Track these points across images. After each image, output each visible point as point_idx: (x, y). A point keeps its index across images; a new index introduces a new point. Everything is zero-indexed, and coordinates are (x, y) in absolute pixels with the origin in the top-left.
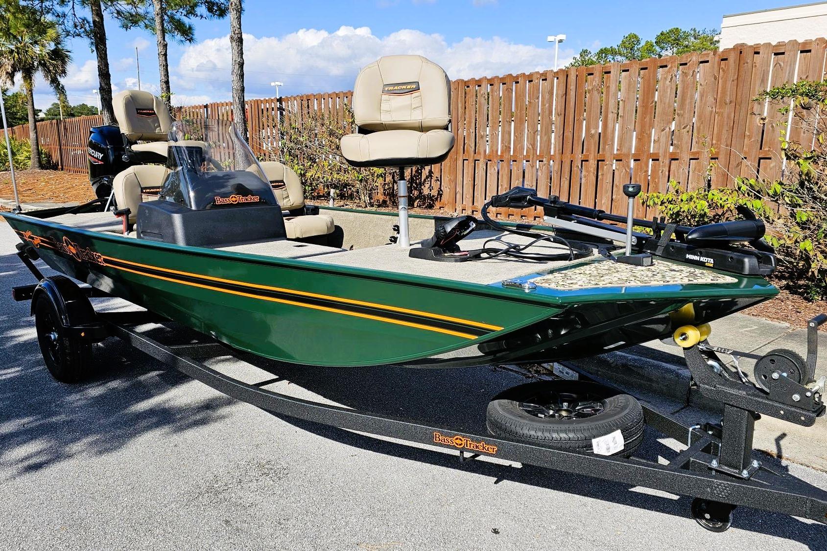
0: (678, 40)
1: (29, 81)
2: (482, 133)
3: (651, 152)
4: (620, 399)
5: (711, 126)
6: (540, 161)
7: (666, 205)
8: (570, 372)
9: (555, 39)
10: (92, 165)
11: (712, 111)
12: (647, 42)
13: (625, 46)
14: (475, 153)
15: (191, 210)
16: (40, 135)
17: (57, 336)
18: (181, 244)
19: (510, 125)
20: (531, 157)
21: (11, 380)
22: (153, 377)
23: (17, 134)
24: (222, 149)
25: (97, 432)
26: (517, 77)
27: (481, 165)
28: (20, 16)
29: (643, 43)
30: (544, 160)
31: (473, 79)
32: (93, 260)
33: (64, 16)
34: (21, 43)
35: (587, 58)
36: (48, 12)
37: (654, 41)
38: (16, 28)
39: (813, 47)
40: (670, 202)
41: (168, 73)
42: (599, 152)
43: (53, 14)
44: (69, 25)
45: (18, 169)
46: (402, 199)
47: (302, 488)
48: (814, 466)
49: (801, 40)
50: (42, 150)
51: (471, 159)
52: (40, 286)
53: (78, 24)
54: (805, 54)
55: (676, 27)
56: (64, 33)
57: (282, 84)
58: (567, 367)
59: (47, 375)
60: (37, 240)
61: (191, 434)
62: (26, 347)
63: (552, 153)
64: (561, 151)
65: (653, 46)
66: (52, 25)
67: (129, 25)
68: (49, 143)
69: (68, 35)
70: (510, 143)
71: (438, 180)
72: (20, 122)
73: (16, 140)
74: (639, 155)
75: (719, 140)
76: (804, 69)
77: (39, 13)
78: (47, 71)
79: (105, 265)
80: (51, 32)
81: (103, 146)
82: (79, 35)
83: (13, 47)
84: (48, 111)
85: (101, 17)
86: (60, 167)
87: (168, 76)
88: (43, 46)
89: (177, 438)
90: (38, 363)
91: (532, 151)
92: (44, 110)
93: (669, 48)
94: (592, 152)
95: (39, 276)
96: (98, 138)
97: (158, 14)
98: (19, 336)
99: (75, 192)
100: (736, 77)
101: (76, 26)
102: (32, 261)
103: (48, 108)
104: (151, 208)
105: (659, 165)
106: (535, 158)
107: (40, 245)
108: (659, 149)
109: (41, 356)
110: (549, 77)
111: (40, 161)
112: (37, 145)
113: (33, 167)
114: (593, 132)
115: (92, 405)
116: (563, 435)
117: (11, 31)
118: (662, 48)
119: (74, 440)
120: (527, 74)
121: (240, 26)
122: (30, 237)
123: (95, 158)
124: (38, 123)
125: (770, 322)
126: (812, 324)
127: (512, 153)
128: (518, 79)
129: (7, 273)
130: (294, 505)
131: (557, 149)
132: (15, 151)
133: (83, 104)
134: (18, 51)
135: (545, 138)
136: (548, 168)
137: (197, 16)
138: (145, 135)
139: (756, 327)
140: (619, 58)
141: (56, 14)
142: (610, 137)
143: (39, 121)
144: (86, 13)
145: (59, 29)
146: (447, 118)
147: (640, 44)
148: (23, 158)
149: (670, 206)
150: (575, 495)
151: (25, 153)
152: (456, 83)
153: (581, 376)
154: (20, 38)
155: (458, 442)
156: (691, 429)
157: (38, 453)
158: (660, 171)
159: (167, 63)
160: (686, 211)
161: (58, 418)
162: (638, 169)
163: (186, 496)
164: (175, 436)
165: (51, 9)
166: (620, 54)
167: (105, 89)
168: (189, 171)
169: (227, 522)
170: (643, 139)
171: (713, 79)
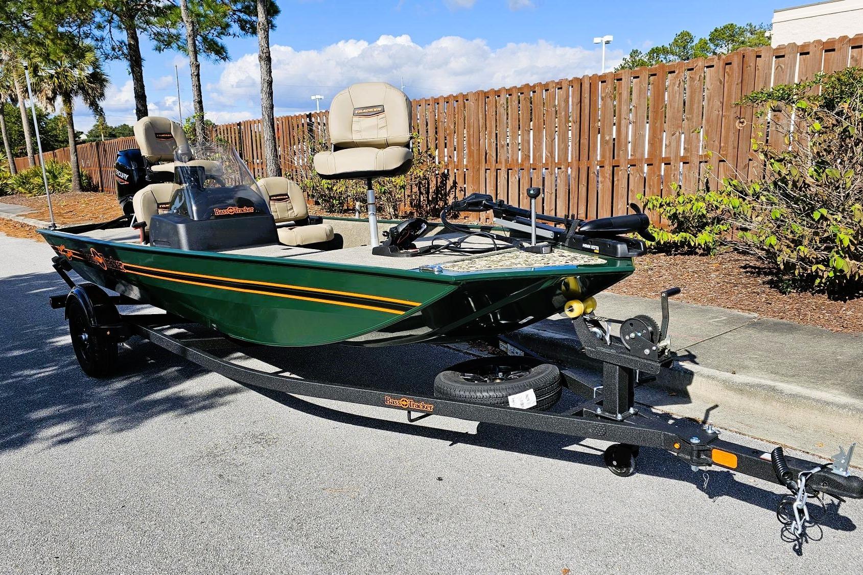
0: (734, 36)
1: (68, 105)
2: (503, 143)
3: (663, 156)
4: (543, 366)
5: (719, 129)
6: (558, 169)
7: (664, 207)
8: (518, 351)
9: (602, 41)
10: (119, 185)
11: (719, 115)
12: (701, 39)
13: (677, 45)
14: (497, 163)
15: (193, 220)
16: (79, 159)
17: (87, 336)
18: (185, 249)
19: (529, 134)
20: (550, 164)
21: (48, 376)
22: (171, 373)
23: (58, 157)
24: (256, 165)
25: (120, 414)
26: (534, 86)
27: (502, 175)
28: (59, 42)
29: (696, 41)
30: (562, 167)
31: (492, 90)
32: (116, 268)
33: (103, 39)
34: (60, 68)
35: (637, 59)
36: (87, 37)
37: (708, 38)
38: (55, 53)
39: (811, 50)
40: (668, 205)
41: (201, 93)
42: (614, 158)
43: (92, 38)
44: (108, 48)
45: (59, 192)
46: (371, 205)
47: (286, 452)
48: (731, 429)
49: (799, 43)
50: (82, 172)
51: (493, 169)
52: (72, 292)
53: (116, 46)
54: (804, 56)
55: (730, 23)
56: (103, 56)
57: (323, 97)
58: (516, 348)
59: (81, 373)
60: (70, 253)
61: (198, 416)
62: (63, 349)
63: (570, 160)
64: (578, 158)
65: (707, 44)
66: (90, 49)
67: (163, 47)
68: (90, 166)
69: (107, 58)
70: (529, 152)
71: (462, 190)
72: (62, 145)
73: (57, 163)
74: (652, 159)
75: (726, 143)
76: (804, 71)
77: (77, 39)
78: (86, 94)
79: (126, 271)
80: (89, 56)
81: (128, 168)
82: (117, 58)
83: (53, 72)
84: (89, 132)
85: (136, 39)
86: (100, 188)
87: (201, 96)
88: (82, 69)
89: (188, 418)
90: (72, 363)
91: (550, 159)
92: (86, 132)
93: (723, 45)
94: (608, 159)
95: (71, 284)
96: (124, 160)
97: (190, 36)
98: (57, 342)
99: (113, 213)
100: (740, 80)
101: (113, 49)
102: (66, 272)
103: (89, 130)
104: (161, 220)
105: (671, 168)
106: (554, 166)
107: (73, 257)
108: (670, 153)
109: (75, 357)
110: (564, 86)
111: (80, 184)
112: (78, 168)
113: (75, 190)
114: (607, 138)
115: (116, 395)
116: (485, 394)
117: (51, 57)
118: (717, 45)
119: (101, 421)
120: (543, 83)
121: (268, 45)
122: (64, 251)
123: (121, 178)
124: (78, 146)
125: (741, 313)
126: (664, 295)
127: (531, 162)
128: (535, 88)
129: (47, 289)
130: (277, 464)
131: (574, 156)
132: (56, 174)
133: (125, 125)
134: (58, 76)
135: (562, 146)
136: (566, 175)
137: (230, 35)
138: (164, 157)
139: (725, 318)
140: (671, 57)
141: (95, 39)
142: (623, 143)
143: (81, 143)
144: (123, 36)
145: (98, 53)
146: (408, 136)
147: (693, 41)
148: (64, 181)
149: (668, 208)
150: (515, 453)
151: (66, 176)
152: (477, 95)
153: (526, 354)
154: (59, 62)
155: (404, 403)
156: (595, 389)
157: (70, 430)
158: (672, 175)
159: (199, 84)
160: (681, 213)
161: (88, 404)
162: (651, 173)
163: (190, 459)
164: (186, 417)
165: (90, 34)
166: (672, 53)
167: (141, 110)
168: (192, 187)
169: (220, 476)
170: (655, 142)
171: (719, 83)
